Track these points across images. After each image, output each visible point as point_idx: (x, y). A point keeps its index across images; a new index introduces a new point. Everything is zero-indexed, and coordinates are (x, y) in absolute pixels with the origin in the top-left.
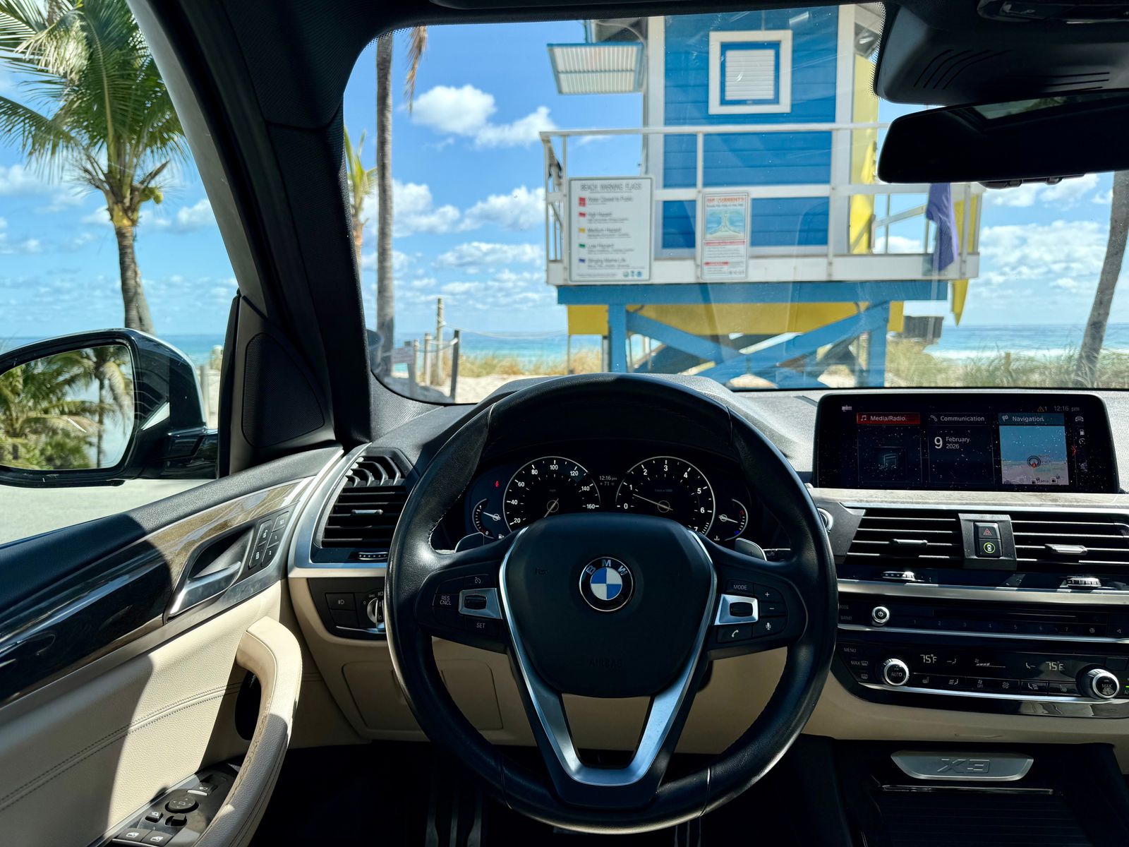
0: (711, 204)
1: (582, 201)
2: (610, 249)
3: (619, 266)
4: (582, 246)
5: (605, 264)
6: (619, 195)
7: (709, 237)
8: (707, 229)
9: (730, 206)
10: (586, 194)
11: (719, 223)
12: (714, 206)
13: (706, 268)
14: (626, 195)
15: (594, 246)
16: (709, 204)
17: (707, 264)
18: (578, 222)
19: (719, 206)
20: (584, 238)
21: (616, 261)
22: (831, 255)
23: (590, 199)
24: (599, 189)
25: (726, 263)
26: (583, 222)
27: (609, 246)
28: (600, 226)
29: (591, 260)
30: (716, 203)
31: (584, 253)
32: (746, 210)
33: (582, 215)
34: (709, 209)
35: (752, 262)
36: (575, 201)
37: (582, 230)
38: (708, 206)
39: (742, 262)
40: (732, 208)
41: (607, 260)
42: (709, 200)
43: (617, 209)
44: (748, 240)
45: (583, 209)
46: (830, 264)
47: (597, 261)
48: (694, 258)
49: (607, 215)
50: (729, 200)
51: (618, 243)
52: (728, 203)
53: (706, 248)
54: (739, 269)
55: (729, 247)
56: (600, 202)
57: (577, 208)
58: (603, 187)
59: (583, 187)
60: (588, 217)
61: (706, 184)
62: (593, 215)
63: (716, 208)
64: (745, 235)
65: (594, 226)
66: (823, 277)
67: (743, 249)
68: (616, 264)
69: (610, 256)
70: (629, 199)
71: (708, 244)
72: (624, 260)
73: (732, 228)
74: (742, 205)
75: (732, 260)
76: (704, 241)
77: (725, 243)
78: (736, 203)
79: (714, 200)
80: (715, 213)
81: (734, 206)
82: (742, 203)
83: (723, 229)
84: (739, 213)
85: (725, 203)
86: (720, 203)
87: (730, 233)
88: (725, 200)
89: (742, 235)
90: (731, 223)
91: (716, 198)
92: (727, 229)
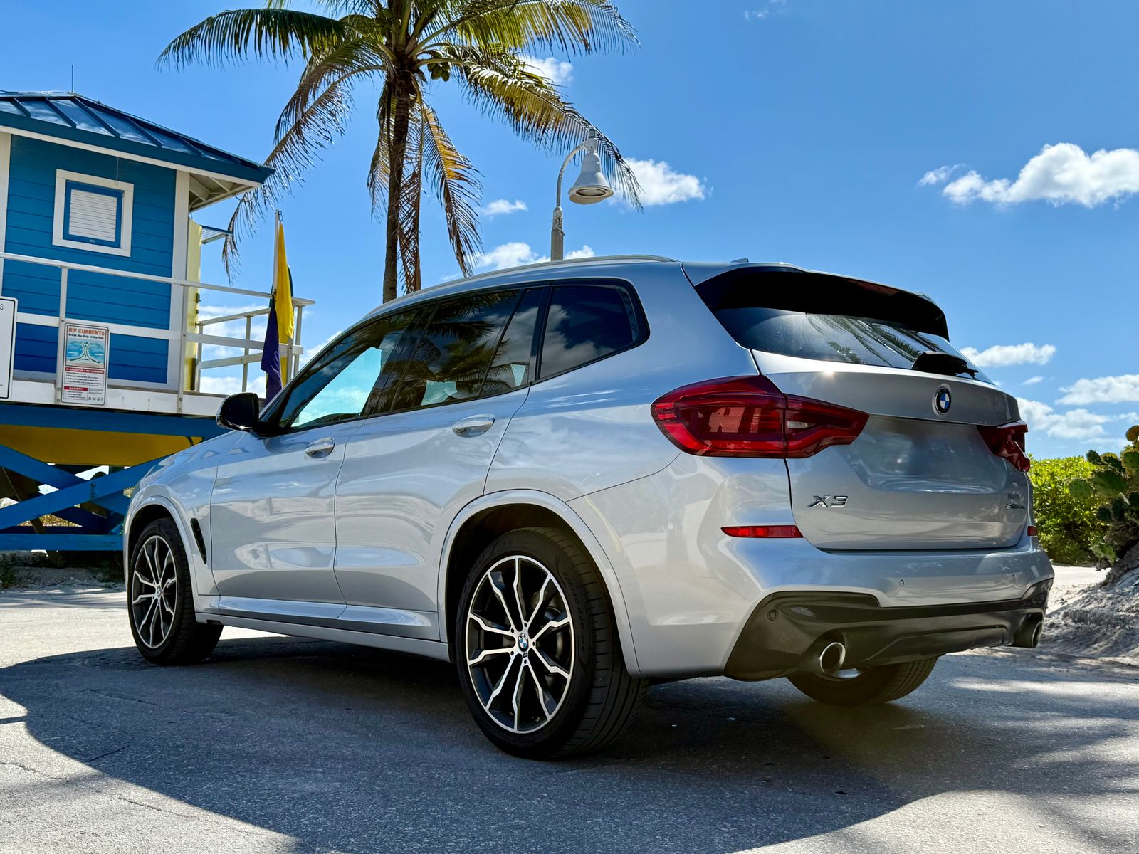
0: (74, 334)
7: (69, 363)
8: (67, 355)
9: (91, 337)
11: (80, 352)
12: (75, 335)
13: (65, 391)
16: (70, 333)
17: (67, 388)
19: (79, 336)
22: (181, 392)
25: (85, 389)
30: (77, 333)
32: (105, 342)
34: (71, 337)
35: (109, 390)
38: (70, 335)
39: (102, 390)
40: (93, 339)
42: (70, 330)
44: (106, 371)
46: (181, 399)
48: (55, 382)
50: (90, 332)
52: (90, 335)
53: (66, 373)
54: (97, 396)
55: (87, 375)
61: (69, 315)
63: (77, 337)
64: (103, 364)
66: (174, 412)
67: (102, 378)
71: (68, 369)
73: (92, 358)
74: (102, 338)
75: (91, 387)
76: (65, 366)
77: (85, 371)
78: (96, 336)
79: (75, 330)
80: (76, 342)
81: (94, 337)
82: (102, 336)
83: (84, 357)
84: (99, 345)
85: (86, 335)
86: (81, 334)
87: (90, 362)
88: (86, 331)
89: (101, 365)
90: (91, 353)
91: (78, 328)
92: (87, 358)
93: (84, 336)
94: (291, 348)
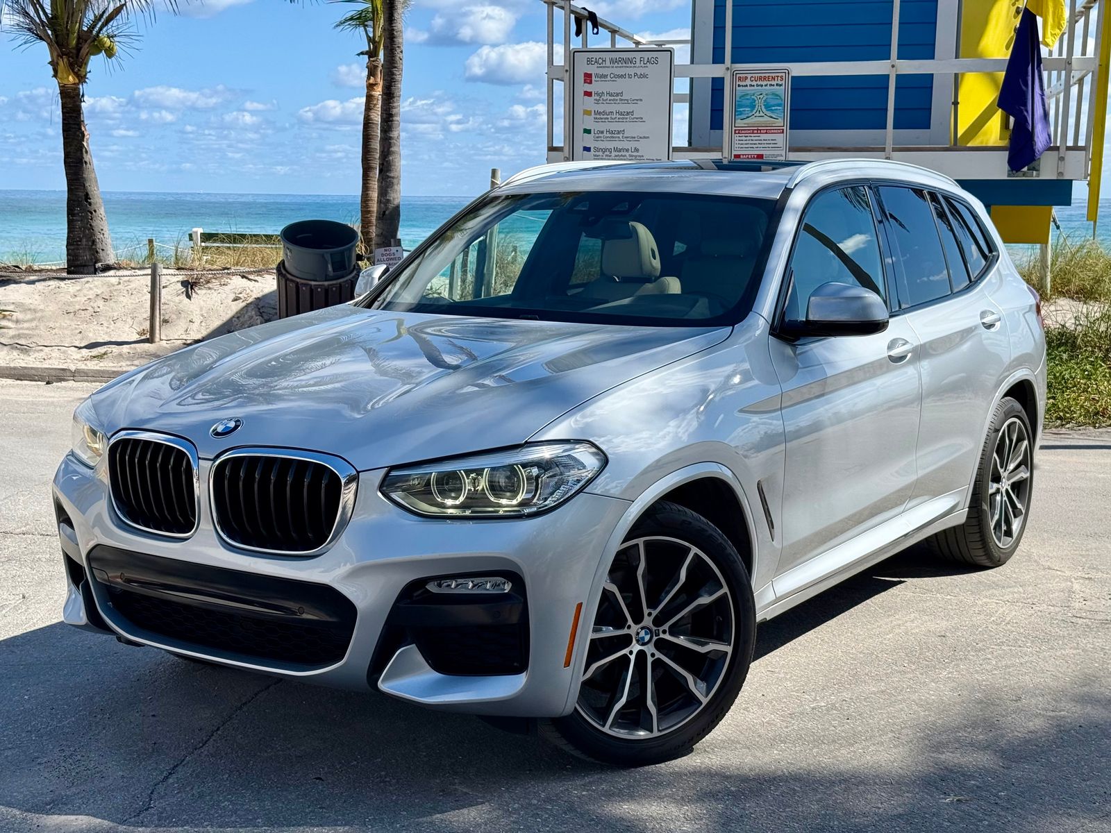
0: (744, 83)
1: (588, 78)
2: (621, 135)
3: (630, 156)
4: (587, 131)
5: (613, 154)
6: (631, 71)
7: (739, 123)
8: (736, 113)
9: (766, 85)
10: (592, 69)
11: (753, 107)
12: (747, 86)
14: (639, 71)
15: (602, 132)
16: (741, 83)
17: (737, 156)
18: (582, 103)
19: (751, 85)
20: (589, 123)
21: (627, 150)
22: (888, 148)
23: (597, 75)
24: (608, 64)
25: (761, 156)
26: (589, 103)
27: (619, 132)
28: (608, 108)
29: (597, 149)
30: (748, 82)
31: (589, 141)
32: (784, 91)
33: (588, 94)
34: (741, 88)
36: (580, 78)
37: (587, 113)
38: (739, 86)
39: (781, 155)
40: (768, 87)
41: (616, 150)
42: (740, 79)
43: (628, 87)
44: (786, 128)
45: (588, 88)
47: (604, 150)
48: (720, 150)
49: (617, 95)
50: (765, 78)
51: (631, 129)
52: (764, 83)
53: (736, 137)
55: (763, 136)
56: (609, 78)
57: (581, 87)
58: (612, 61)
59: (589, 61)
60: (594, 97)
61: (733, 62)
62: (600, 94)
63: (749, 88)
64: (782, 120)
65: (601, 108)
67: (781, 139)
68: (627, 154)
69: (620, 145)
70: (644, 76)
71: (738, 132)
72: (637, 150)
73: (769, 113)
74: (781, 85)
75: (768, 153)
76: (734, 129)
77: (759, 131)
78: (773, 83)
79: (746, 78)
80: (747, 94)
81: (771, 85)
82: (780, 83)
83: (757, 114)
84: (777, 95)
85: (759, 83)
86: (754, 83)
87: (766, 119)
88: (760, 78)
89: (780, 122)
90: (768, 107)
91: (749, 76)
92: (761, 114)
93: (758, 85)
94: (1070, 64)
